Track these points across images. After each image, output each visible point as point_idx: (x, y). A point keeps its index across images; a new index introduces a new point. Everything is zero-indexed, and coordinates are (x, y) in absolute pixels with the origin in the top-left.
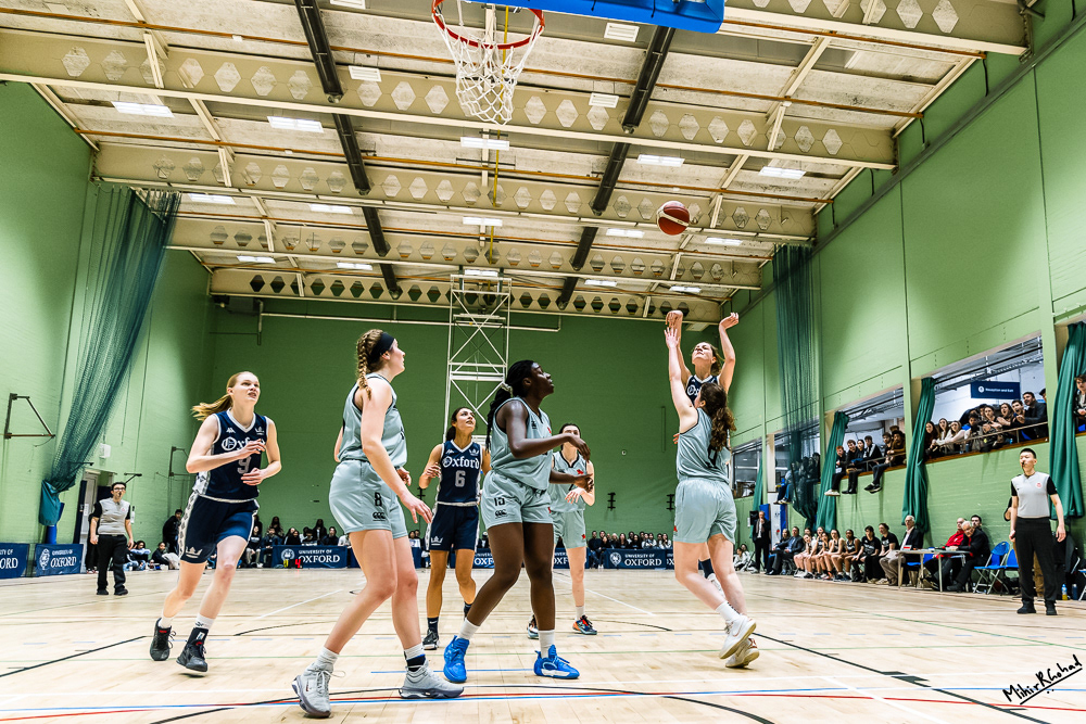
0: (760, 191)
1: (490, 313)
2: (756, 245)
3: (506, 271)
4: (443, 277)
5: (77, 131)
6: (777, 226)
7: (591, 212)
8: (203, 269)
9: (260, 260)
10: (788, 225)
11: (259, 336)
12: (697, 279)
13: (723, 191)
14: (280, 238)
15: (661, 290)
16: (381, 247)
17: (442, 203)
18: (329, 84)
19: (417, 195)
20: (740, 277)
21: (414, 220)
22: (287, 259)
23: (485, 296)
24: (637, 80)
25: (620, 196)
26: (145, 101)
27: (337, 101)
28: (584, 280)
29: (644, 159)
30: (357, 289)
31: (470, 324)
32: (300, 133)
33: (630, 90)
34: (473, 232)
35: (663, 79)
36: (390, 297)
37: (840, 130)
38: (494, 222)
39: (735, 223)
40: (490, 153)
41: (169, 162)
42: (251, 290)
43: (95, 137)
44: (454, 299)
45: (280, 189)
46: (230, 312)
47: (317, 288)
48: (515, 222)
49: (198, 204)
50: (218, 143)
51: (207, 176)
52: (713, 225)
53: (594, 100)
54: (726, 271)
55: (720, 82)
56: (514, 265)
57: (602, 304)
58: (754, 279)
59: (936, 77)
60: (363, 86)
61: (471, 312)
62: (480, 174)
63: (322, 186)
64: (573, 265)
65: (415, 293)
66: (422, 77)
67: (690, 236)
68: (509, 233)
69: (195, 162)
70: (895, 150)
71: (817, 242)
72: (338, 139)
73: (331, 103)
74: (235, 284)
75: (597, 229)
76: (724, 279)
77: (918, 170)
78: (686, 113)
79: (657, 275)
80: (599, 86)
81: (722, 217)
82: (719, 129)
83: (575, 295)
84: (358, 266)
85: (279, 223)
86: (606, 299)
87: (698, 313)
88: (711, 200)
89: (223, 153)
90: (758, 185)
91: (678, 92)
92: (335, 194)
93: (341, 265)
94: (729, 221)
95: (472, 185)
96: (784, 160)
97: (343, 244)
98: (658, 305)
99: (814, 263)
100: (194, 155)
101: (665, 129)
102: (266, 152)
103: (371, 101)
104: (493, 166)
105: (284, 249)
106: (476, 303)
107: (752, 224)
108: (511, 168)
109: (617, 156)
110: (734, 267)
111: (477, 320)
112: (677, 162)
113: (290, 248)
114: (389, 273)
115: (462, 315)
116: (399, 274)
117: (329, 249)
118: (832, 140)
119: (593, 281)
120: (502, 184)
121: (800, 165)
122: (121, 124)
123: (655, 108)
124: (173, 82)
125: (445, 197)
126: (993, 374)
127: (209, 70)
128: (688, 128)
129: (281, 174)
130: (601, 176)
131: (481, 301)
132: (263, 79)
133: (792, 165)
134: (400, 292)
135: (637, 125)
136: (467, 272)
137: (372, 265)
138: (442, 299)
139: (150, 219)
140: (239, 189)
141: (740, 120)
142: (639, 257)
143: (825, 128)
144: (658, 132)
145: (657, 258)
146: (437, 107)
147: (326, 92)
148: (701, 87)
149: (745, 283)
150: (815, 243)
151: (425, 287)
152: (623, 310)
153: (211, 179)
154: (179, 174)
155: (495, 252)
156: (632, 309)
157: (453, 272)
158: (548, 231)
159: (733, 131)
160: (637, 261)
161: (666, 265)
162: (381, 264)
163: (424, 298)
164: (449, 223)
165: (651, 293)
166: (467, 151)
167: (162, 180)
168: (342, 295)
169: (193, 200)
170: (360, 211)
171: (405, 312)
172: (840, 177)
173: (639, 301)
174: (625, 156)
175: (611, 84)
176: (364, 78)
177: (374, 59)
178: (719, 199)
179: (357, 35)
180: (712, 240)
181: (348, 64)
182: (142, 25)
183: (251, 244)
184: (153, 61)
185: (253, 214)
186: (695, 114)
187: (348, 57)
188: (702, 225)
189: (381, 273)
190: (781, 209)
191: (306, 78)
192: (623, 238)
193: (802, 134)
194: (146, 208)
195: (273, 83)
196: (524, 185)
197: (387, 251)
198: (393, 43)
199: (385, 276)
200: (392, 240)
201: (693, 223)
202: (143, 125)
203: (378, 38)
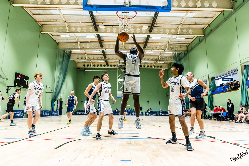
0: (176, 42)
4: (116, 62)
5: (55, 41)
6: (179, 49)
8: (76, 63)
9: (85, 61)
10: (182, 49)
11: (85, 74)
12: (164, 60)
13: (168, 43)
14: (88, 57)
15: (157, 63)
16: (105, 57)
18: (96, 29)
19: (111, 48)
20: (172, 59)
22: (89, 61)
24: (151, 23)
25: (148, 45)
26: (66, 35)
27: (97, 32)
29: (153, 38)
30: (101, 65)
31: (121, 71)
32: (91, 38)
33: (150, 25)
35: (156, 22)
36: (107, 66)
37: (192, 29)
39: (172, 49)
41: (70, 45)
42: (83, 66)
43: (58, 42)
44: (118, 66)
45: (88, 48)
46: (80, 70)
47: (94, 65)
49: (74, 52)
50: (78, 41)
52: (167, 50)
53: (143, 28)
54: (169, 58)
55: (167, 22)
57: (145, 66)
59: (213, 17)
60: (102, 29)
63: (95, 47)
65: (111, 66)
66: (112, 26)
69: (74, 45)
70: (204, 32)
71: (188, 52)
72: (98, 39)
73: (96, 32)
74: (81, 66)
76: (169, 60)
77: (209, 36)
78: (161, 29)
79: (156, 60)
80: (144, 25)
81: (168, 48)
82: (168, 31)
84: (101, 61)
85: (88, 54)
87: (164, 67)
88: (166, 45)
89: (78, 43)
91: (159, 25)
92: (97, 49)
93: (98, 61)
94: (170, 49)
96: (181, 36)
97: (99, 57)
98: (156, 66)
100: (74, 43)
101: (157, 32)
102: (85, 42)
103: (103, 32)
106: (122, 67)
107: (174, 49)
108: (128, 41)
110: (171, 57)
112: (159, 38)
113: (90, 59)
115: (120, 69)
116: (109, 62)
117: (96, 58)
118: (191, 31)
120: (126, 45)
121: (184, 37)
122: (62, 39)
123: (155, 28)
124: (70, 31)
126: (227, 76)
127: (76, 29)
128: (161, 31)
129: (88, 45)
130: (145, 42)
133: (182, 37)
134: (109, 65)
135: (152, 32)
136: (120, 61)
137: (104, 61)
138: (116, 66)
139: (67, 55)
140: (81, 49)
141: (172, 29)
142: (152, 56)
143: (189, 29)
144: (155, 33)
145: (156, 57)
146: (114, 31)
147: (95, 30)
148: (164, 23)
150: (187, 52)
151: (113, 64)
152: (149, 67)
153: (77, 48)
154: (71, 47)
156: (151, 66)
157: (118, 61)
159: (170, 31)
161: (158, 58)
163: (113, 66)
165: (155, 63)
167: (69, 48)
168: (99, 66)
169: (74, 51)
170: (101, 51)
171: (109, 69)
172: (192, 39)
174: (149, 38)
175: (146, 24)
176: (101, 27)
177: (103, 24)
178: (168, 44)
179: (100, 20)
180: (166, 53)
181: (99, 25)
182: (65, 22)
183: (83, 58)
184: (67, 28)
185: (83, 53)
186: (163, 29)
187: (99, 24)
188: (164, 50)
189: (105, 62)
190: (180, 45)
191: (92, 28)
192: (149, 53)
193: (184, 30)
194: (66, 53)
195: (86, 30)
196: (130, 45)
197: (106, 58)
198: (107, 21)
199: (106, 63)
200: (107, 56)
201: (163, 50)
202: (65, 39)
203: (104, 20)
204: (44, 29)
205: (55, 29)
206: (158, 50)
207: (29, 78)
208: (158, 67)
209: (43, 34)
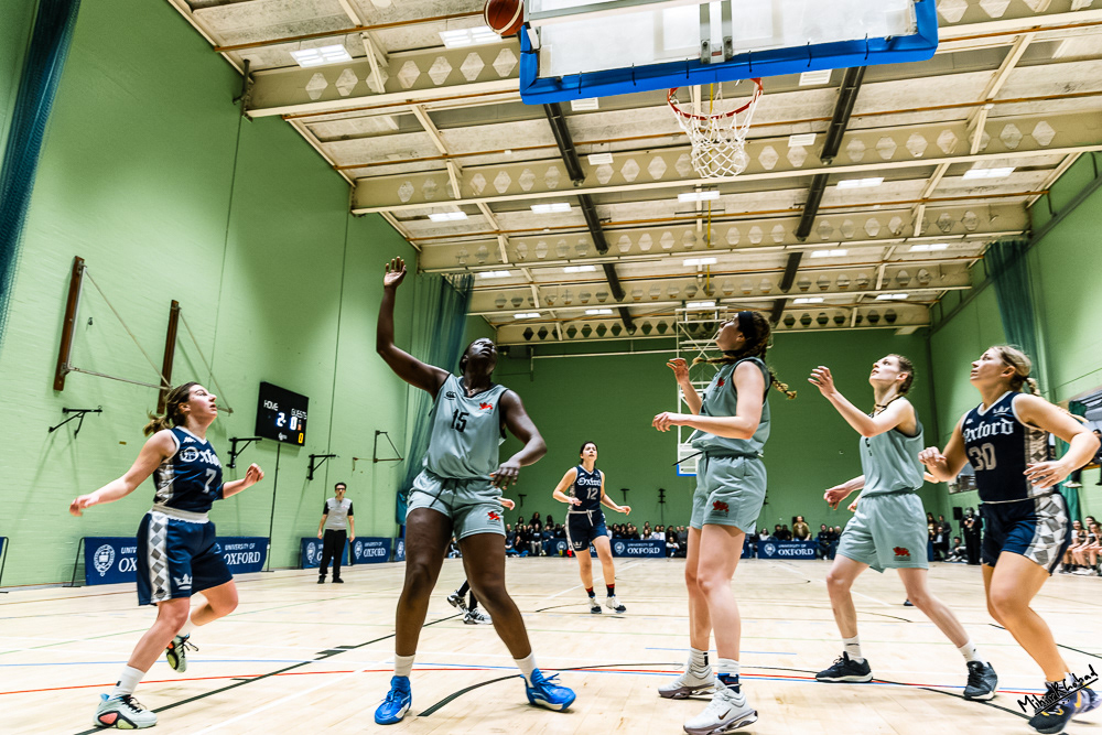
0: (965, 195)
1: (710, 338)
2: (964, 246)
3: (722, 301)
4: (669, 312)
5: (407, 240)
6: (986, 225)
7: (795, 239)
8: (491, 326)
9: (530, 316)
10: (999, 222)
11: (531, 374)
12: (903, 286)
13: (925, 200)
14: (543, 297)
15: (867, 301)
16: (619, 293)
17: (666, 251)
18: (574, 172)
19: (645, 247)
20: (946, 279)
21: (643, 269)
22: (548, 312)
23: (705, 324)
24: (832, 116)
25: (821, 221)
26: (450, 210)
27: (580, 184)
28: (793, 300)
29: (843, 185)
30: (602, 330)
31: (694, 349)
32: (554, 214)
33: (827, 126)
34: (693, 272)
35: (857, 110)
36: (627, 334)
37: (1052, 120)
38: (709, 261)
39: (943, 229)
40: (703, 203)
41: (465, 252)
42: (523, 339)
43: (419, 242)
44: (680, 329)
45: (542, 260)
46: (510, 358)
47: (572, 332)
48: (728, 258)
49: (486, 279)
50: (498, 232)
51: (491, 258)
52: (917, 233)
53: (793, 142)
54: (933, 275)
55: (915, 100)
56: (728, 295)
57: (811, 320)
58: (963, 278)
60: (599, 169)
61: (694, 338)
62: (695, 223)
63: (573, 252)
64: (782, 288)
65: (647, 328)
66: (644, 152)
67: (893, 247)
68: (722, 268)
69: (482, 249)
71: (1032, 234)
72: (582, 213)
73: (576, 187)
74: (514, 337)
75: (801, 253)
76: (931, 283)
78: (881, 136)
79: (862, 287)
80: (796, 128)
81: (925, 225)
82: (917, 144)
83: (785, 314)
84: (602, 312)
85: (542, 285)
86: (814, 314)
87: (906, 318)
88: (913, 211)
89: (501, 239)
90: (961, 189)
91: (871, 119)
92: (582, 257)
93: (589, 313)
94: (934, 228)
95: (689, 233)
96: (990, 161)
97: (589, 295)
98: (865, 315)
99: (1031, 256)
100: (483, 244)
101: (863, 154)
102: (530, 233)
103: (605, 180)
104: (706, 214)
105: (545, 304)
106: (698, 331)
108: (722, 213)
109: (817, 186)
110: (942, 270)
111: (700, 345)
112: (877, 181)
113: (550, 304)
114: (626, 315)
115: (687, 342)
116: (636, 313)
117: (579, 301)
118: (1043, 132)
119: (800, 300)
120: (714, 227)
121: (1008, 163)
122: (434, 230)
123: (851, 137)
124: (465, 195)
125: (667, 246)
127: (490, 178)
128: (885, 149)
129: (542, 247)
130: (802, 207)
131: (702, 328)
132: (526, 178)
133: (997, 164)
134: (635, 328)
135: (835, 155)
136: (689, 305)
137: (613, 309)
138: (669, 330)
139: (455, 296)
140: (513, 264)
141: (938, 132)
142: (842, 273)
143: (1035, 121)
144: (855, 158)
145: (861, 272)
146: (656, 173)
147: (572, 179)
148: (897, 109)
149: (955, 284)
150: (1030, 236)
151: (654, 321)
152: (831, 323)
153: (494, 260)
154: (473, 259)
155: (711, 286)
156: (839, 320)
157: (678, 307)
158: (757, 262)
159: (932, 142)
160: (842, 277)
161: (871, 277)
162: (619, 308)
163: (654, 331)
164: (672, 266)
165: (857, 304)
166: (683, 205)
167: (461, 266)
168: (590, 336)
169: (482, 277)
170: (601, 267)
171: (640, 345)
172: (1056, 166)
173: (845, 313)
174: (824, 186)
175: (808, 124)
176: (599, 162)
177: (606, 147)
178: (922, 208)
179: (592, 131)
180: (916, 248)
181: (587, 155)
182: (446, 156)
183: (523, 304)
184: (454, 182)
185: (522, 281)
186: (890, 135)
187: (586, 148)
188: (905, 236)
189: (619, 315)
190: (990, 207)
191: (556, 172)
192: (826, 258)
193: (1007, 132)
194: (453, 288)
195: (533, 180)
196: (734, 226)
197: (623, 297)
198: (620, 130)
199: (622, 317)
200: (627, 287)
201: (895, 236)
202: (448, 228)
203: (609, 129)
204: (364, 195)
205: (406, 191)
206: (873, 238)
207: (310, 401)
208: (873, 319)
209: (361, 216)
